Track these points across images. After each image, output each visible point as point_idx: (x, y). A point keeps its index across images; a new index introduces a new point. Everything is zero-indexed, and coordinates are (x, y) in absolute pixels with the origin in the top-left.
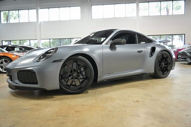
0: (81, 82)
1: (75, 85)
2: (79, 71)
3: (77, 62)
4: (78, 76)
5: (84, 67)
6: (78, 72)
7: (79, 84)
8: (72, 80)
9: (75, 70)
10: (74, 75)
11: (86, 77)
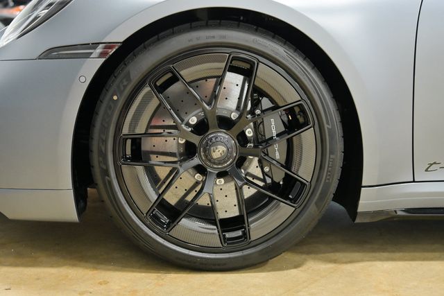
0: (246, 196)
1: (207, 214)
2: (249, 133)
3: (248, 73)
4: (241, 162)
5: (290, 111)
6: (242, 139)
7: (234, 212)
8: (198, 177)
9: (226, 123)
10: (218, 152)
11: (288, 178)
